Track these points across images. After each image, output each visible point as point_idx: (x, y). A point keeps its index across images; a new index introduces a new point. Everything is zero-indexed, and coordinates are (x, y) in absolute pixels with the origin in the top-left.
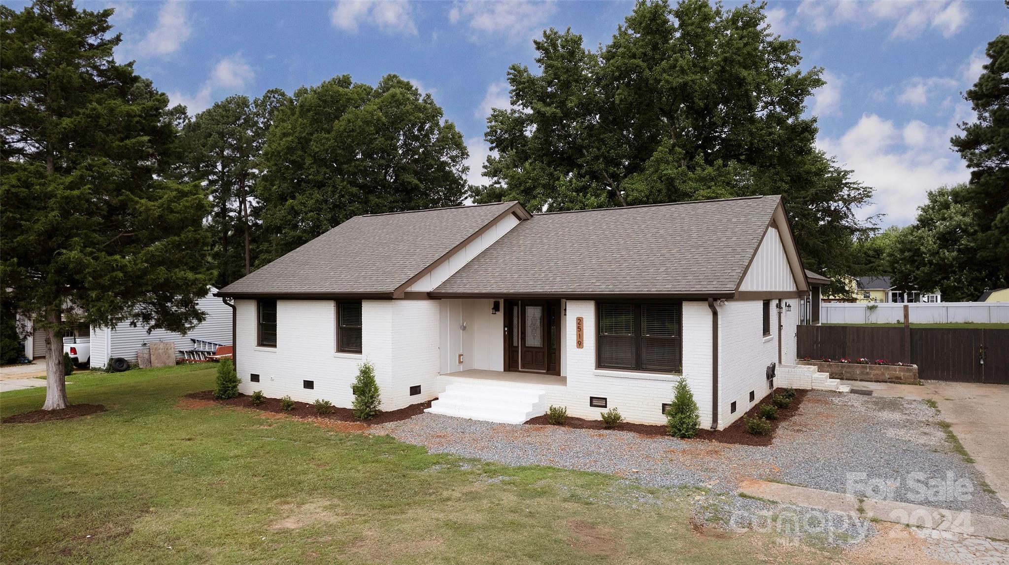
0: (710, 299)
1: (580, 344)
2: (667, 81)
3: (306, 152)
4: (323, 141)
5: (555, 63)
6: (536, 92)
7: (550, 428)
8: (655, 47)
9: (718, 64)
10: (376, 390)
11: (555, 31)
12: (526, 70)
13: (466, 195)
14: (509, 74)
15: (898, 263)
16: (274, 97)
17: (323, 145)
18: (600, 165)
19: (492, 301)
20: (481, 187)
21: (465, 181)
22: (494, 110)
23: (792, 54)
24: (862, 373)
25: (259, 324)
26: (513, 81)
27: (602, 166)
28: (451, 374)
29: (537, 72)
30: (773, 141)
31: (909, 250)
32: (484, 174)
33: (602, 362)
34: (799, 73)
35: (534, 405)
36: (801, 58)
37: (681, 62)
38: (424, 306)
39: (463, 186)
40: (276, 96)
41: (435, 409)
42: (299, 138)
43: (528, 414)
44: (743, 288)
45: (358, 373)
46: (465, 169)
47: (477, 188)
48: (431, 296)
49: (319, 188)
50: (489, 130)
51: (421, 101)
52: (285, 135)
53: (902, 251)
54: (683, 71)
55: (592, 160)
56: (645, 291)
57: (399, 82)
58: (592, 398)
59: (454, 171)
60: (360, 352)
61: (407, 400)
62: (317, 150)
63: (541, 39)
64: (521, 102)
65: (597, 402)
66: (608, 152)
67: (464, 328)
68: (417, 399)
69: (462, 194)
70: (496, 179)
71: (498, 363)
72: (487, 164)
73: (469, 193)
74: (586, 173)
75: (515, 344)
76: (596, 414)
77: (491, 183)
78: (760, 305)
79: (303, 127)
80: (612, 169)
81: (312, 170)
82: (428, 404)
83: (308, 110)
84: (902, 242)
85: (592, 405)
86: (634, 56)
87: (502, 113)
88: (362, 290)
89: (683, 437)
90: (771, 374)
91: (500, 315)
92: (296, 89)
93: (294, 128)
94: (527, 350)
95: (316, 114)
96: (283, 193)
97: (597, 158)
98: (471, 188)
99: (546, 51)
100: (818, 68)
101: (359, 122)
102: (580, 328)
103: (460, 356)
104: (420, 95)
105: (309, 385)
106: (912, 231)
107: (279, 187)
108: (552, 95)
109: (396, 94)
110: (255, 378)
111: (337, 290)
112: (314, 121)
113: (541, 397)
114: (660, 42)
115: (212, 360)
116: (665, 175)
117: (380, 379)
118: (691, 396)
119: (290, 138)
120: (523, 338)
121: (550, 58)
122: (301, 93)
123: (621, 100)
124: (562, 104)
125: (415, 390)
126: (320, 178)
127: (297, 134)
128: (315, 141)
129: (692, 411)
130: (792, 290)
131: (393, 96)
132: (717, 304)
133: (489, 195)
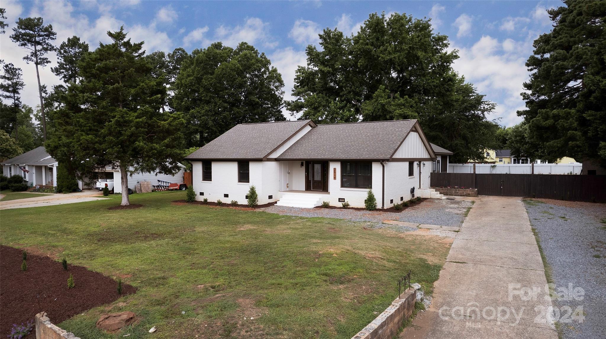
0: (381, 161)
1: (335, 178)
2: (382, 58)
3: (200, 85)
4: (209, 79)
5: (329, 46)
6: (319, 60)
7: (323, 209)
8: (378, 39)
9: (407, 49)
10: (256, 196)
11: (329, 29)
12: (315, 48)
13: (282, 106)
14: (306, 50)
15: (513, 143)
16: (179, 52)
17: (209, 81)
18: (351, 95)
19: (301, 162)
20: (290, 101)
21: (282, 98)
22: (299, 67)
23: (445, 42)
24: (455, 192)
25: (203, 171)
26: (309, 54)
27: (352, 96)
28: (284, 191)
29: (321, 49)
30: (434, 86)
31: (520, 136)
32: (293, 95)
33: (343, 185)
34: (446, 53)
35: (317, 202)
36: (449, 44)
37: (389, 49)
38: (273, 164)
39: (281, 101)
40: (180, 52)
41: (278, 204)
42: (197, 78)
43: (315, 205)
44: (394, 157)
45: (250, 190)
46: (283, 93)
47: (289, 102)
48: (276, 160)
49: (207, 104)
50: (296, 77)
51: (259, 56)
52: (189, 76)
53: (516, 136)
54: (390, 53)
55: (347, 93)
56: (358, 158)
57: (248, 47)
58: (339, 199)
59: (277, 94)
60: (249, 182)
61: (267, 201)
62: (206, 84)
63: (322, 33)
64: (312, 64)
65: (340, 200)
66: (355, 89)
67: (289, 173)
68: (271, 201)
69: (280, 105)
70: (298, 97)
71: (303, 187)
72: (294, 89)
73: (284, 105)
74: (345, 100)
75: (310, 180)
76: (340, 205)
77: (296, 99)
78: (407, 164)
79: (199, 72)
80: (357, 98)
81: (203, 94)
82: (276, 203)
83: (201, 63)
84: (516, 132)
85: (339, 201)
86: (367, 44)
87: (303, 69)
88: (250, 157)
89: (370, 210)
90: (413, 190)
91: (304, 168)
92: (193, 50)
93: (193, 72)
94: (315, 182)
95: (205, 65)
96: (188, 107)
97: (350, 92)
98: (285, 102)
99: (325, 39)
100: (456, 50)
101: (228, 70)
102: (335, 172)
103: (287, 184)
104: (259, 53)
105: (226, 196)
106: (522, 126)
107: (186, 103)
108: (327, 61)
109: (247, 54)
110: (202, 194)
111: (239, 157)
112: (204, 68)
113: (320, 199)
114: (380, 37)
115: (169, 190)
116: (380, 103)
117: (258, 192)
118: (374, 196)
119: (192, 78)
120: (313, 177)
121: (327, 43)
122: (196, 52)
123: (361, 65)
124: (332, 66)
125: (270, 197)
126: (208, 98)
127: (195, 75)
128: (205, 79)
129: (374, 202)
130: (427, 157)
131: (245, 55)
132: (384, 163)
133: (295, 106)
